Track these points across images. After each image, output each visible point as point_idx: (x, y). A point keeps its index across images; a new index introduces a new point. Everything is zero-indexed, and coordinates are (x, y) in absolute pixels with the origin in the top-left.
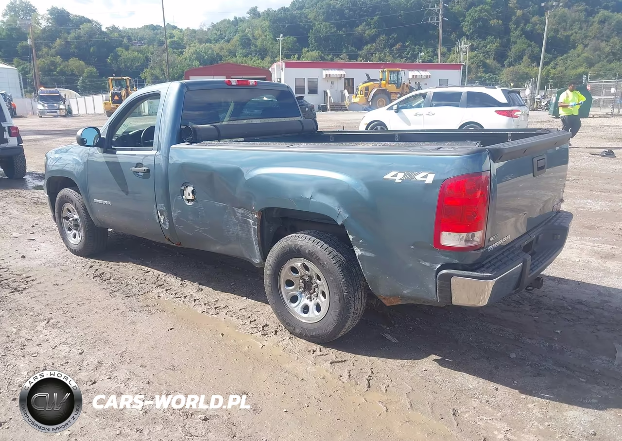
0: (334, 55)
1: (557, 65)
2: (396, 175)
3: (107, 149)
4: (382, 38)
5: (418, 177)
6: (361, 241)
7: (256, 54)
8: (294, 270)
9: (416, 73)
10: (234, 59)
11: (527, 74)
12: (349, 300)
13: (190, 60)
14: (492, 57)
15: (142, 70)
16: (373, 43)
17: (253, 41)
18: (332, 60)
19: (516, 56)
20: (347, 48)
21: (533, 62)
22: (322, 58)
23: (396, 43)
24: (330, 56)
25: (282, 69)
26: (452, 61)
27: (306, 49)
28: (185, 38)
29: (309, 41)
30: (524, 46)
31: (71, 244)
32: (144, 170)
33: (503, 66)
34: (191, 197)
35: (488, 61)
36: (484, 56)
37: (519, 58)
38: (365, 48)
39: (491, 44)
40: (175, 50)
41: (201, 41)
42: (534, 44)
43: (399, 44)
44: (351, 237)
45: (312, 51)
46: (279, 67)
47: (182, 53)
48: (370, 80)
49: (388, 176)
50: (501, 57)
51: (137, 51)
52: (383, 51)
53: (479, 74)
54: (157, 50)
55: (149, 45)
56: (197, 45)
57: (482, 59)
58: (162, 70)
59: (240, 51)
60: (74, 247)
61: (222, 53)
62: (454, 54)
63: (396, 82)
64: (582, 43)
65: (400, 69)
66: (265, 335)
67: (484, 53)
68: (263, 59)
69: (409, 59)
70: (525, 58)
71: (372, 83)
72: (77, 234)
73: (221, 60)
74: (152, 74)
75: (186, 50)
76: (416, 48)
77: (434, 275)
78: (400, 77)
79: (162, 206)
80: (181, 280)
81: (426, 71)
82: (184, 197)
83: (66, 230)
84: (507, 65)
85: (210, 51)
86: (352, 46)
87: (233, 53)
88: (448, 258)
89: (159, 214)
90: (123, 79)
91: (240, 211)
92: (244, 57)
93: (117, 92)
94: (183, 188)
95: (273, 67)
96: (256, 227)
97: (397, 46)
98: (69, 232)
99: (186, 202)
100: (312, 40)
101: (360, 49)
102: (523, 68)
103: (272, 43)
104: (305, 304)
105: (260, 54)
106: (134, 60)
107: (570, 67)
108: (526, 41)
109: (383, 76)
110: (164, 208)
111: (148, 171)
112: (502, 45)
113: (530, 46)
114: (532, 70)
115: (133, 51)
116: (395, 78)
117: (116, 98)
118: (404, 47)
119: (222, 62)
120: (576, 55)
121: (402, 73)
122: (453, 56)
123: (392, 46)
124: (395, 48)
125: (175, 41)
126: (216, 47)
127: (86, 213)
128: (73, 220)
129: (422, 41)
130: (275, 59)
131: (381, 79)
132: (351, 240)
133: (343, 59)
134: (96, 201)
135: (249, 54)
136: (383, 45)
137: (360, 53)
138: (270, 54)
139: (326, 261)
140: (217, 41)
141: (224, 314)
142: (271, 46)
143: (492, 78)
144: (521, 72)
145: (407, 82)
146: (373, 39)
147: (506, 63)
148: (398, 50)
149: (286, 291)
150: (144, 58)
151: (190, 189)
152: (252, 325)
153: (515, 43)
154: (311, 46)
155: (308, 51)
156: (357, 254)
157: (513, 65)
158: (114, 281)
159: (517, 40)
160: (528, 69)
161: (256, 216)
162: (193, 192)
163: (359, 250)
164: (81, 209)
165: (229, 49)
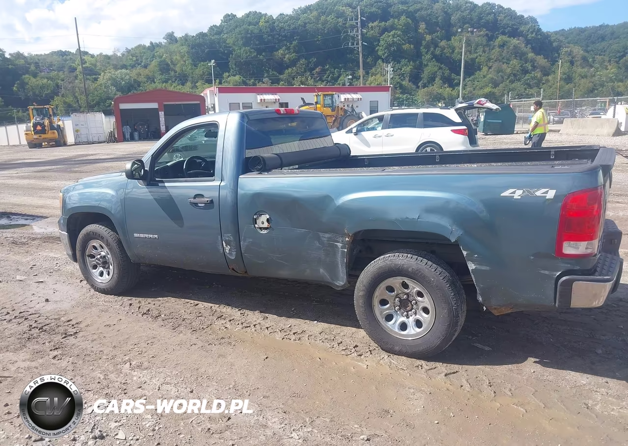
0: (255, 80)
1: (466, 86)
2: (514, 193)
3: (150, 181)
4: (302, 62)
5: (539, 193)
6: (476, 256)
7: (176, 80)
8: (390, 289)
9: (348, 96)
10: (153, 85)
11: (440, 94)
12: (458, 314)
13: (105, 87)
14: (407, 79)
15: (53, 98)
16: (293, 67)
17: (172, 66)
18: (254, 84)
19: (429, 78)
20: (268, 72)
21: (444, 83)
22: (244, 83)
23: (316, 66)
24: (252, 80)
25: (216, 95)
26: (371, 83)
27: (227, 74)
28: (98, 64)
29: (230, 66)
30: (436, 69)
31: (97, 283)
32: (208, 201)
33: (418, 87)
34: (266, 225)
35: (404, 83)
36: (400, 78)
37: (432, 80)
38: (287, 71)
39: (405, 67)
40: (89, 77)
41: (116, 68)
42: (445, 67)
43: (319, 67)
44: (465, 253)
45: (234, 75)
46: (212, 92)
47: (96, 79)
48: (306, 104)
49: (506, 193)
50: (415, 78)
51: (47, 78)
52: (304, 75)
53: (397, 95)
54: (67, 77)
55: (59, 71)
56: (113, 71)
57: (398, 81)
58: (76, 97)
59: (158, 77)
60: (102, 286)
61: (140, 79)
62: (372, 76)
63: (331, 105)
64: (486, 65)
65: (334, 93)
66: (360, 355)
67: (399, 75)
68: (183, 84)
69: (330, 82)
70: (437, 79)
71: (307, 107)
72: (104, 272)
73: (139, 86)
74: (65, 103)
75: (101, 77)
76: (336, 71)
77: (553, 282)
78: (334, 100)
79: (229, 236)
80: (239, 310)
81: (357, 94)
82: (256, 226)
83: (91, 269)
84: (422, 86)
85: (128, 77)
86: (272, 70)
87: (151, 79)
88: (569, 265)
89: (224, 245)
90: (45, 108)
91: (327, 235)
92: (163, 83)
93: (40, 121)
94: (255, 217)
95: (205, 92)
96: (346, 250)
97: (317, 70)
98: (94, 271)
99: (259, 230)
100: (232, 64)
101: (281, 73)
102: (437, 89)
103: (192, 69)
104: (403, 321)
105: (181, 80)
106: (43, 87)
107: (478, 88)
108: (436, 64)
109: (317, 99)
110: (232, 238)
111: (212, 201)
112: (415, 68)
113: (440, 68)
114: (444, 91)
115: (42, 78)
116: (330, 102)
117: (39, 128)
118: (324, 71)
119: (141, 88)
120: (482, 76)
121: (336, 96)
122: (371, 79)
123: (311, 70)
124: (315, 71)
125: (87, 67)
126: (133, 73)
127: (121, 249)
128: (101, 257)
129: (341, 64)
130: (197, 84)
131: (317, 103)
132: (465, 256)
133: (266, 83)
134: (136, 235)
135: (169, 79)
136: (303, 69)
137: (281, 76)
138: (190, 79)
139: (433, 278)
140: (133, 66)
141: (307, 339)
142: (190, 71)
143: (409, 99)
144: (435, 94)
145: (341, 106)
146: (293, 63)
147: (420, 84)
148: (319, 73)
149: (380, 311)
150: (55, 85)
151: (265, 218)
152: (342, 347)
153: (427, 65)
154: (232, 70)
155: (229, 76)
156: (470, 268)
157: (427, 86)
158: (166, 317)
159: (429, 64)
160: (441, 90)
161: (347, 239)
162: (268, 220)
163: (473, 265)
164: (114, 245)
165: (147, 75)
